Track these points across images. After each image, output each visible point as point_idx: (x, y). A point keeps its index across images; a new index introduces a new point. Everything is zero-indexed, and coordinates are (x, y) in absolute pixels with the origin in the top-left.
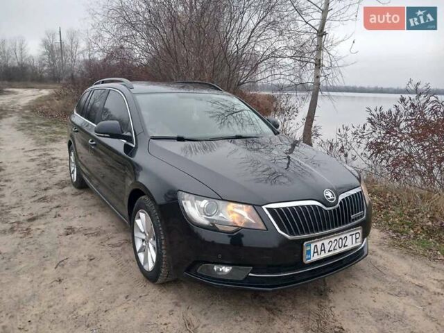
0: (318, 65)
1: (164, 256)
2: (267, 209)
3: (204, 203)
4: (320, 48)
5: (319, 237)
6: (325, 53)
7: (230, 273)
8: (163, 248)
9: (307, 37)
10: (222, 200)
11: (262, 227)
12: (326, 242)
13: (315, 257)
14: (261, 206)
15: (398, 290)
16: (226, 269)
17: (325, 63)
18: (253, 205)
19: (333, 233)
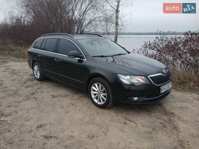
0: (117, 24)
1: (111, 97)
2: (150, 77)
3: (128, 77)
4: (117, 17)
5: (164, 85)
6: (119, 19)
7: (137, 100)
8: (111, 94)
9: (112, 13)
10: (135, 75)
11: (148, 82)
12: (165, 86)
13: (163, 91)
14: (147, 76)
15: (181, 101)
16: (136, 99)
17: (120, 23)
18: (145, 76)
19: (166, 83)
